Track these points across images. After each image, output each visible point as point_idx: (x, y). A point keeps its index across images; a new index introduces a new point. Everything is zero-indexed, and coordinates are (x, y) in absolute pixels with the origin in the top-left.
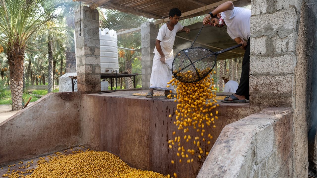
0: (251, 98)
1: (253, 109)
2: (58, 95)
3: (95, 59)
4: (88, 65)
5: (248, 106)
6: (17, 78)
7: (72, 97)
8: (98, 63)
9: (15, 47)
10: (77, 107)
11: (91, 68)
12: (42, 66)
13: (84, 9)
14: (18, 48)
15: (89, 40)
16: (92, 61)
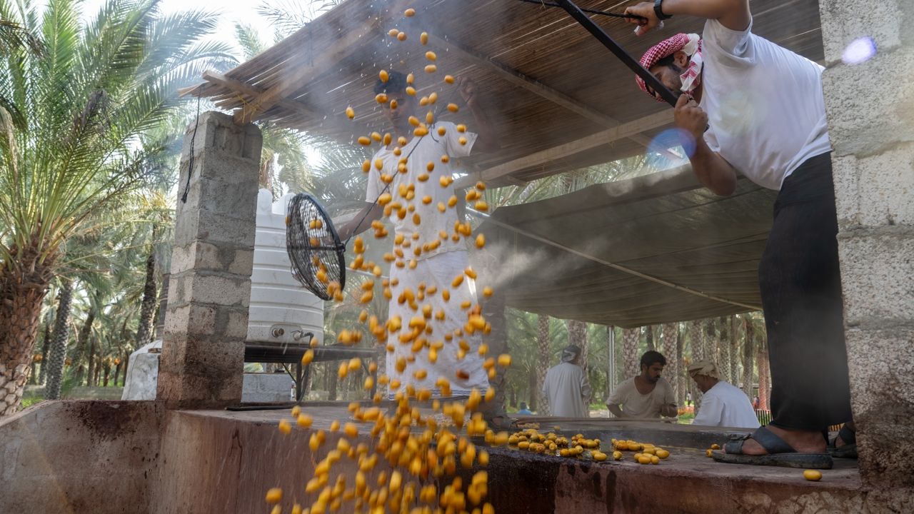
0: (864, 443)
1: (886, 500)
2: (73, 411)
3: (233, 285)
4: (204, 304)
5: (852, 485)
6: (11, 357)
7: (130, 418)
8: (241, 301)
9: (24, 259)
10: (143, 459)
11: (213, 317)
12: (126, 328)
13: (212, 121)
14: (32, 262)
15: (215, 222)
16: (219, 291)
